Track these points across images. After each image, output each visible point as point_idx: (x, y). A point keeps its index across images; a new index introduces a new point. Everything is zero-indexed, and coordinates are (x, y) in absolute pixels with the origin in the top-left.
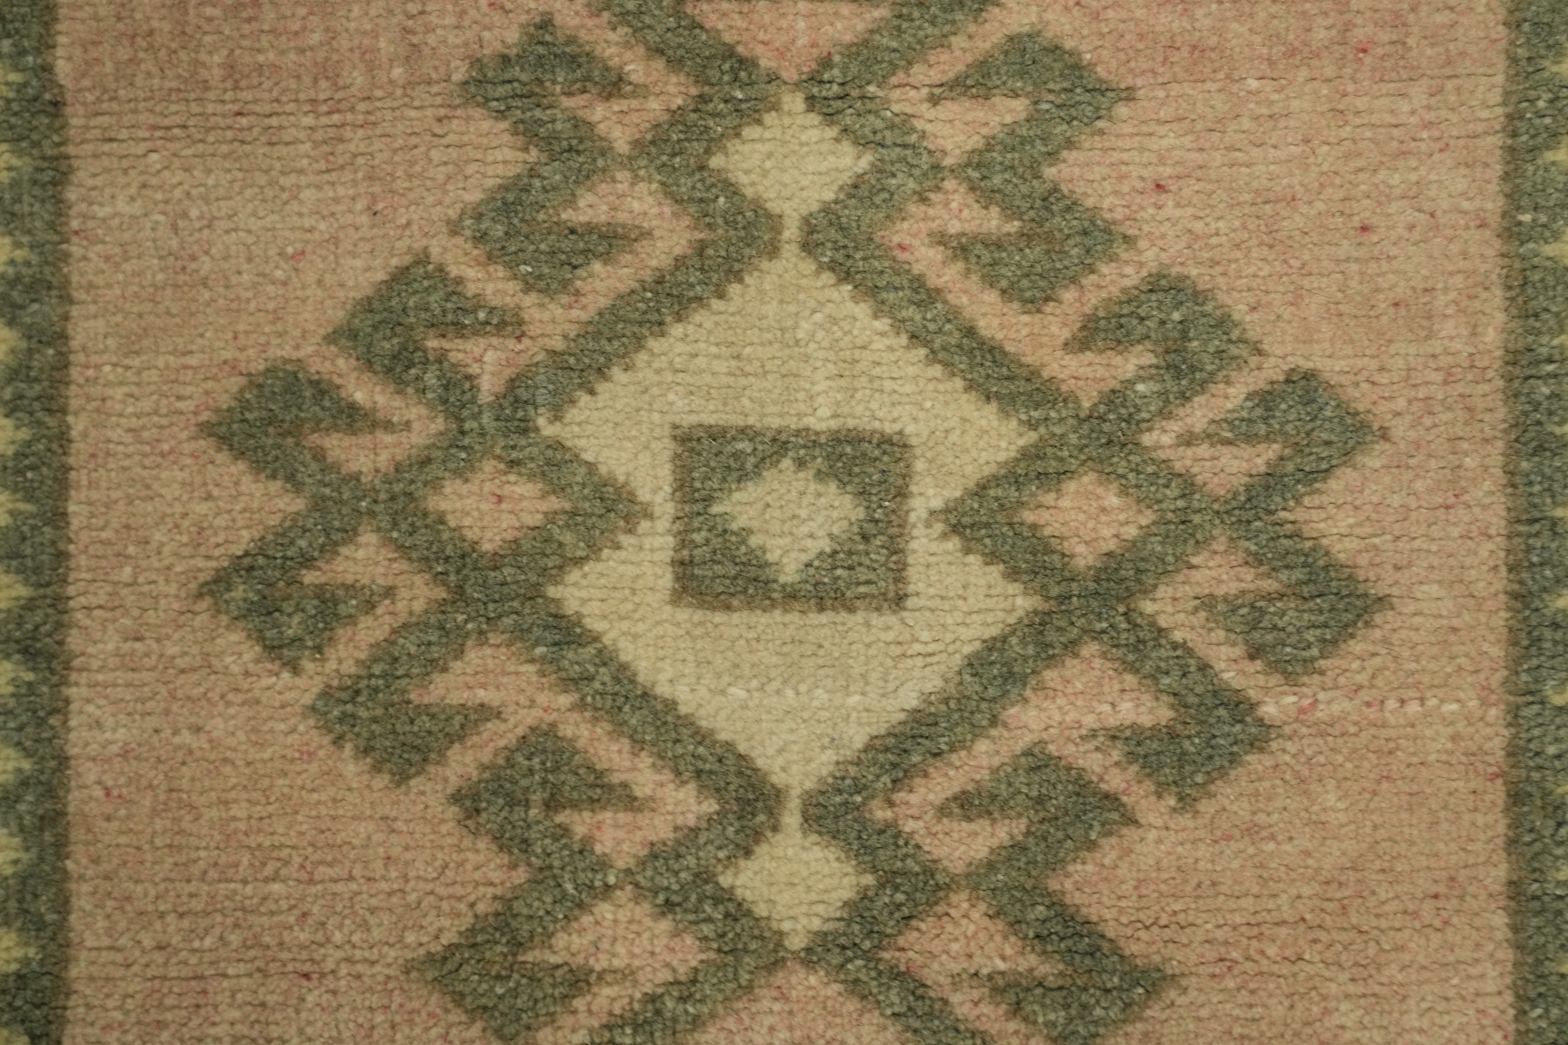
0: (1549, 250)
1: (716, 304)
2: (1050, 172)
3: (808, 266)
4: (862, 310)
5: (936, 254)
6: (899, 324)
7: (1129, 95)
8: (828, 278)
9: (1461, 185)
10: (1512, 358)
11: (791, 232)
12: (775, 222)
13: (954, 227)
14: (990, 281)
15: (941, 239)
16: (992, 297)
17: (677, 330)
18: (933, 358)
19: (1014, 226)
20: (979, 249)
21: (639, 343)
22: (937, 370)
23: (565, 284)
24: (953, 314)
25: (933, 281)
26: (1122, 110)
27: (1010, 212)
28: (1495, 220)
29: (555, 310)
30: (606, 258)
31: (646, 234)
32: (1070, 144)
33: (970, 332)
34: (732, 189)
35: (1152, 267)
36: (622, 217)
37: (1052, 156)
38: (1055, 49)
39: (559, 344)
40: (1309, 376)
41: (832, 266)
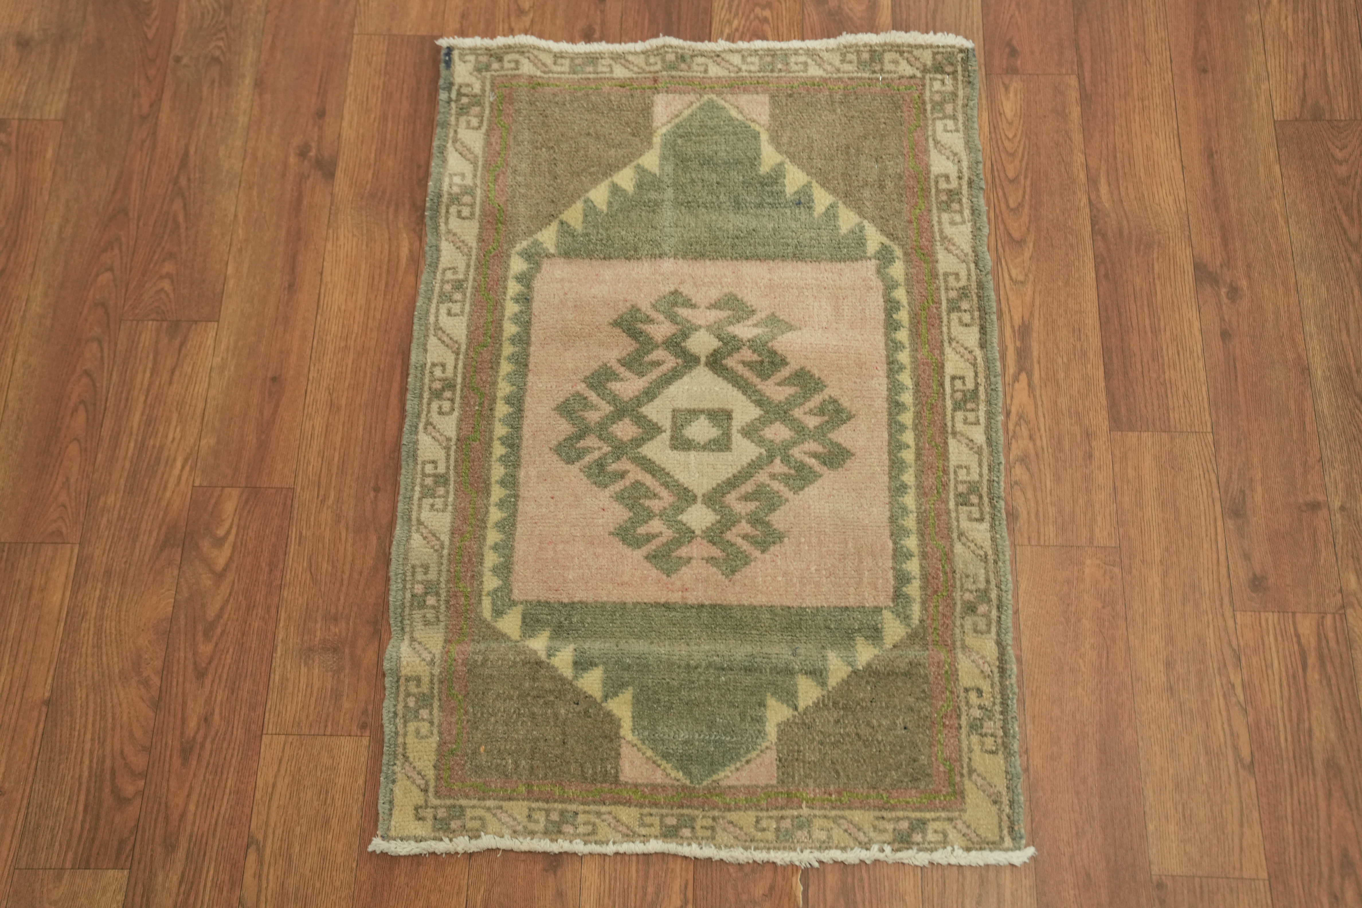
0: (508, 492)
1: (719, 482)
2: (631, 515)
3: (695, 491)
4: (682, 480)
5: (661, 494)
6: (672, 477)
7: (611, 534)
8: (690, 488)
9: (528, 509)
10: (519, 467)
11: (699, 500)
12: (704, 502)
13: (657, 501)
14: (648, 488)
15: (660, 498)
16: (648, 484)
17: (730, 475)
18: (664, 469)
19: (641, 501)
20: (651, 496)
21: (740, 472)
22: (663, 466)
23: (759, 486)
24: (658, 480)
25: (663, 488)
26: (612, 530)
27: (642, 505)
28: (520, 499)
29: (761, 480)
30: (748, 493)
31: (738, 500)
32: (626, 522)
33: (654, 476)
34: (715, 510)
35: (606, 490)
36: (744, 503)
37: (631, 519)
38: (630, 545)
39: (760, 471)
40: (568, 463)
41: (689, 491)
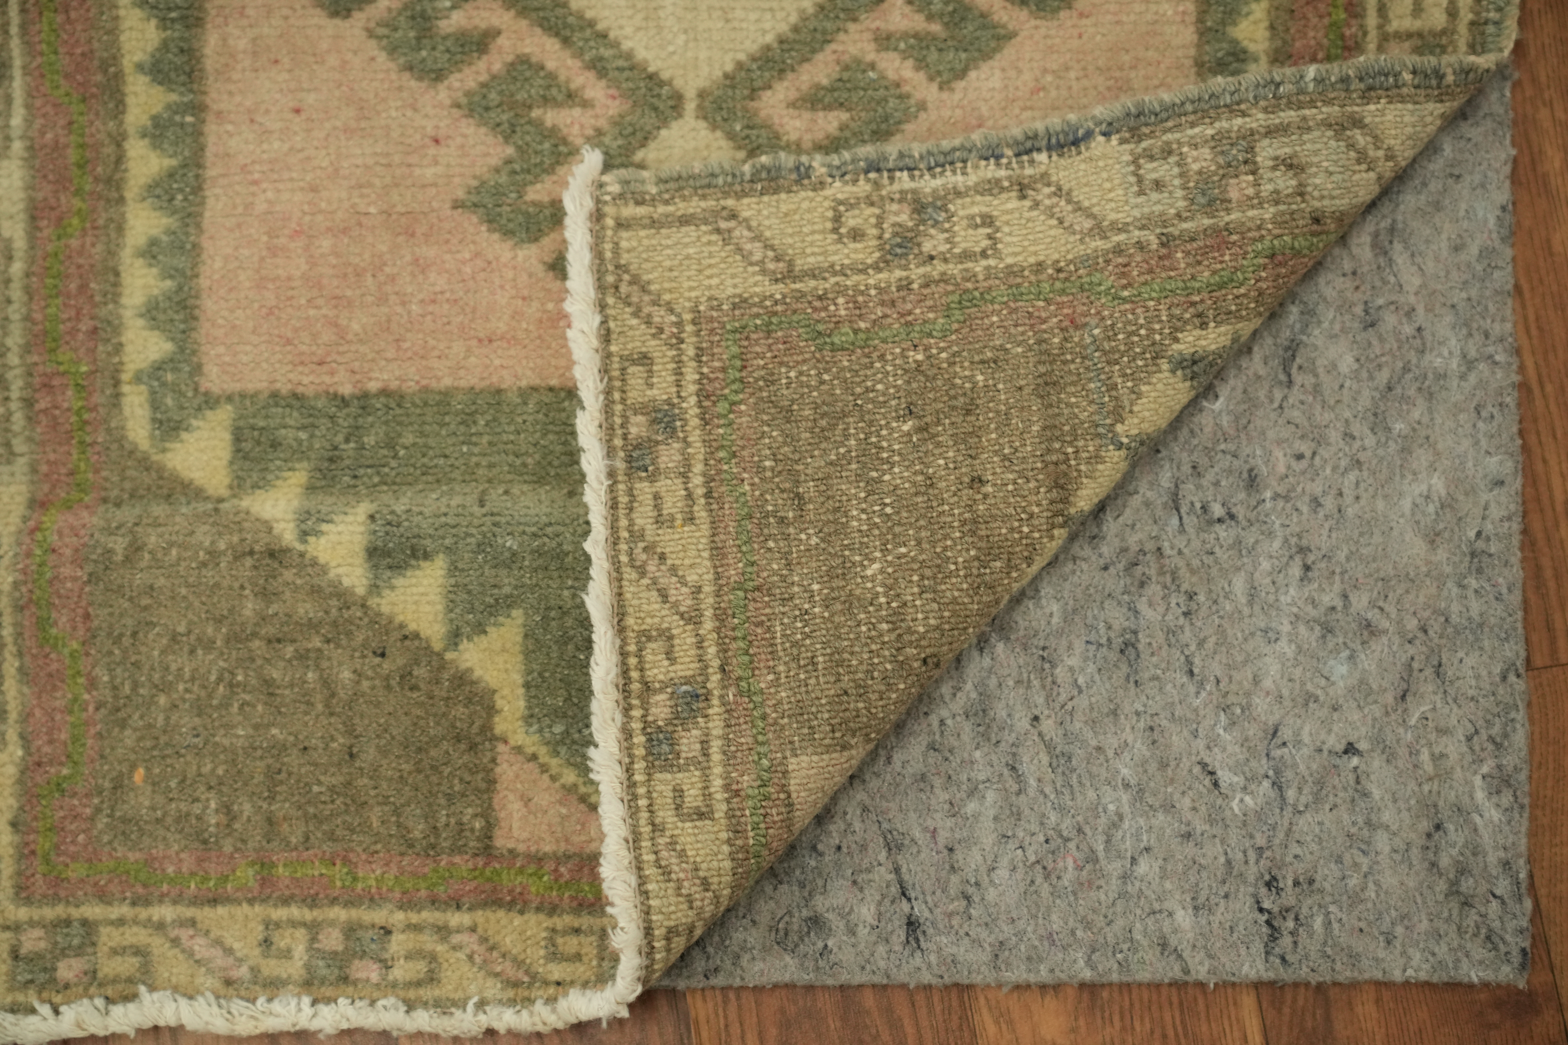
0: (174, 97)
1: (742, 57)
2: (510, 151)
3: (678, 83)
4: (641, 54)
5: (589, 94)
6: (616, 45)
7: (457, 205)
8: (665, 75)
9: (233, 143)
10: (199, 22)
11: (690, 106)
12: (703, 114)
13: (577, 112)
14: (552, 76)
15: (586, 104)
16: (550, 65)
17: (769, 38)
18: (591, 24)
19: (535, 113)
20: (560, 98)
21: (796, 29)
22: (589, 14)
23: (847, 68)
24: (579, 54)
25: (591, 75)
26: (461, 194)
27: (538, 124)
28: (210, 117)
29: (853, 50)
30: (818, 87)
31: (792, 105)
32: (497, 171)
33: (566, 41)
34: (731, 136)
35: (442, 87)
36: (807, 115)
37: (508, 162)
38: (508, 233)
39: (852, 27)
40: (335, 14)
41: (661, 84)
